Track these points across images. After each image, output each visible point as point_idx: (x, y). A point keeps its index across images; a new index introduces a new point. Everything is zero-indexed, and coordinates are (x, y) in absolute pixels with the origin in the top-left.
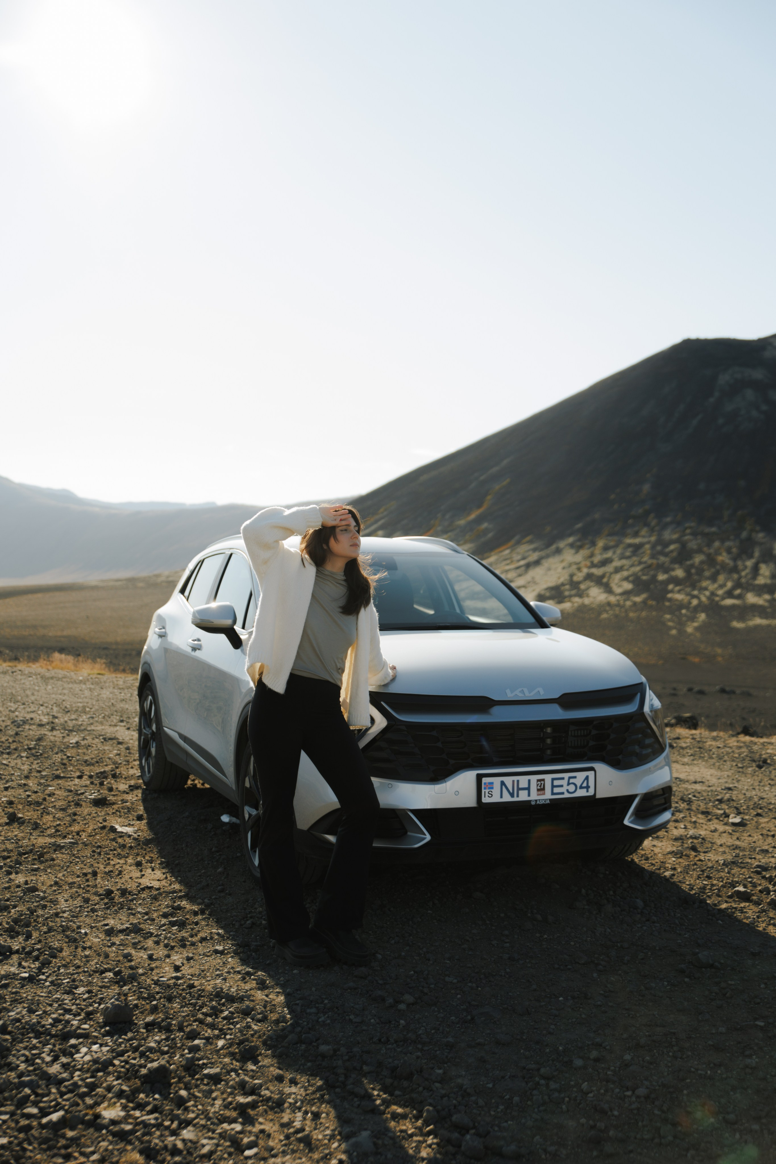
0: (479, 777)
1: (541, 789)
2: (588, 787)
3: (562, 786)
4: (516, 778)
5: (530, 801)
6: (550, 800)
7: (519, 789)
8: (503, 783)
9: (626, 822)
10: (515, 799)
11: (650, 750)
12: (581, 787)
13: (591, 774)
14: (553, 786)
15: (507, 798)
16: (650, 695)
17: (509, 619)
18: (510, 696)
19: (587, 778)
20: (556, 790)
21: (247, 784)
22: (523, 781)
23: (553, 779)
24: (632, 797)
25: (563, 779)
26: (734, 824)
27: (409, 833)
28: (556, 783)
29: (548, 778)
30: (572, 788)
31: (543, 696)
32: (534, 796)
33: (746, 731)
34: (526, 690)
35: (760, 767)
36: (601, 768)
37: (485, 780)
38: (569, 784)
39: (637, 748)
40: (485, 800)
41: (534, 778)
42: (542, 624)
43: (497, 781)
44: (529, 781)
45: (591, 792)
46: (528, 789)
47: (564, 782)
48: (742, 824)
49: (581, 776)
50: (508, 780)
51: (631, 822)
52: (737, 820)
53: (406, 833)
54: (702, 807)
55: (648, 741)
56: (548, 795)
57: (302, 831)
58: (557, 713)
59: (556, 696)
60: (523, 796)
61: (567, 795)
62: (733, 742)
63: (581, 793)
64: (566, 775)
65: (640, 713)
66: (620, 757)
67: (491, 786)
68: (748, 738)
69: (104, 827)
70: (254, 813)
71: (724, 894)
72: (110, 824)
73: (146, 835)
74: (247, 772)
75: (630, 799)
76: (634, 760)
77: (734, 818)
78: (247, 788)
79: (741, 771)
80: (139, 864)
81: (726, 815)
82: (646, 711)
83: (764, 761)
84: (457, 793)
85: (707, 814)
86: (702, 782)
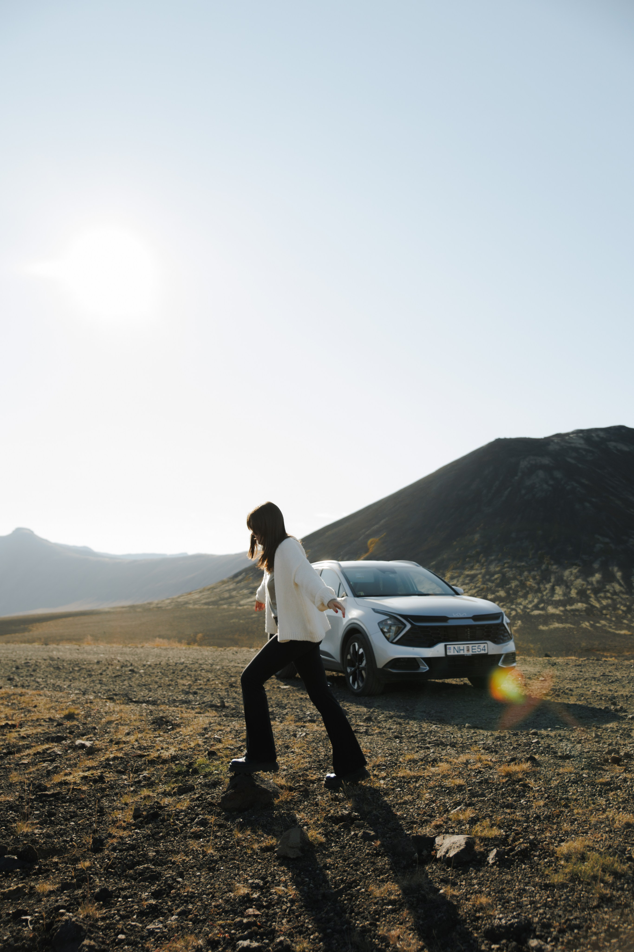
0: (446, 646)
1: (468, 650)
2: (485, 650)
4: (459, 646)
6: (472, 654)
7: (460, 650)
8: (454, 648)
10: (459, 654)
11: (506, 638)
12: (483, 650)
13: (486, 645)
14: (472, 649)
15: (456, 653)
16: (505, 617)
17: (444, 593)
18: (454, 616)
19: (484, 646)
20: (474, 651)
21: (349, 657)
22: (462, 647)
23: (472, 647)
26: (542, 680)
27: (421, 667)
28: (474, 648)
29: (470, 646)
30: (479, 650)
31: (466, 615)
32: (466, 653)
33: (547, 656)
34: (459, 614)
35: (553, 666)
36: (489, 643)
37: (448, 646)
38: (478, 648)
39: (502, 637)
40: (448, 654)
41: (465, 646)
42: (457, 594)
43: (452, 647)
45: (486, 652)
46: (463, 650)
47: (476, 648)
48: (545, 680)
49: (482, 645)
50: (456, 646)
51: (501, 665)
52: (543, 679)
53: (419, 667)
54: (528, 677)
55: (506, 634)
56: (470, 653)
57: (380, 669)
58: (472, 622)
59: (471, 616)
60: (462, 653)
61: (477, 653)
62: (541, 659)
63: (483, 652)
64: (477, 645)
65: (502, 624)
66: (496, 639)
67: (450, 648)
68: (547, 658)
69: (274, 687)
70: (353, 669)
71: (538, 695)
72: (276, 686)
73: (295, 688)
74: (349, 653)
75: (500, 655)
76: (501, 641)
77: (541, 679)
78: (349, 660)
79: (545, 667)
80: (302, 694)
81: (538, 678)
82: (505, 623)
83: (555, 664)
84: (438, 651)
85: (530, 678)
86: (527, 671)
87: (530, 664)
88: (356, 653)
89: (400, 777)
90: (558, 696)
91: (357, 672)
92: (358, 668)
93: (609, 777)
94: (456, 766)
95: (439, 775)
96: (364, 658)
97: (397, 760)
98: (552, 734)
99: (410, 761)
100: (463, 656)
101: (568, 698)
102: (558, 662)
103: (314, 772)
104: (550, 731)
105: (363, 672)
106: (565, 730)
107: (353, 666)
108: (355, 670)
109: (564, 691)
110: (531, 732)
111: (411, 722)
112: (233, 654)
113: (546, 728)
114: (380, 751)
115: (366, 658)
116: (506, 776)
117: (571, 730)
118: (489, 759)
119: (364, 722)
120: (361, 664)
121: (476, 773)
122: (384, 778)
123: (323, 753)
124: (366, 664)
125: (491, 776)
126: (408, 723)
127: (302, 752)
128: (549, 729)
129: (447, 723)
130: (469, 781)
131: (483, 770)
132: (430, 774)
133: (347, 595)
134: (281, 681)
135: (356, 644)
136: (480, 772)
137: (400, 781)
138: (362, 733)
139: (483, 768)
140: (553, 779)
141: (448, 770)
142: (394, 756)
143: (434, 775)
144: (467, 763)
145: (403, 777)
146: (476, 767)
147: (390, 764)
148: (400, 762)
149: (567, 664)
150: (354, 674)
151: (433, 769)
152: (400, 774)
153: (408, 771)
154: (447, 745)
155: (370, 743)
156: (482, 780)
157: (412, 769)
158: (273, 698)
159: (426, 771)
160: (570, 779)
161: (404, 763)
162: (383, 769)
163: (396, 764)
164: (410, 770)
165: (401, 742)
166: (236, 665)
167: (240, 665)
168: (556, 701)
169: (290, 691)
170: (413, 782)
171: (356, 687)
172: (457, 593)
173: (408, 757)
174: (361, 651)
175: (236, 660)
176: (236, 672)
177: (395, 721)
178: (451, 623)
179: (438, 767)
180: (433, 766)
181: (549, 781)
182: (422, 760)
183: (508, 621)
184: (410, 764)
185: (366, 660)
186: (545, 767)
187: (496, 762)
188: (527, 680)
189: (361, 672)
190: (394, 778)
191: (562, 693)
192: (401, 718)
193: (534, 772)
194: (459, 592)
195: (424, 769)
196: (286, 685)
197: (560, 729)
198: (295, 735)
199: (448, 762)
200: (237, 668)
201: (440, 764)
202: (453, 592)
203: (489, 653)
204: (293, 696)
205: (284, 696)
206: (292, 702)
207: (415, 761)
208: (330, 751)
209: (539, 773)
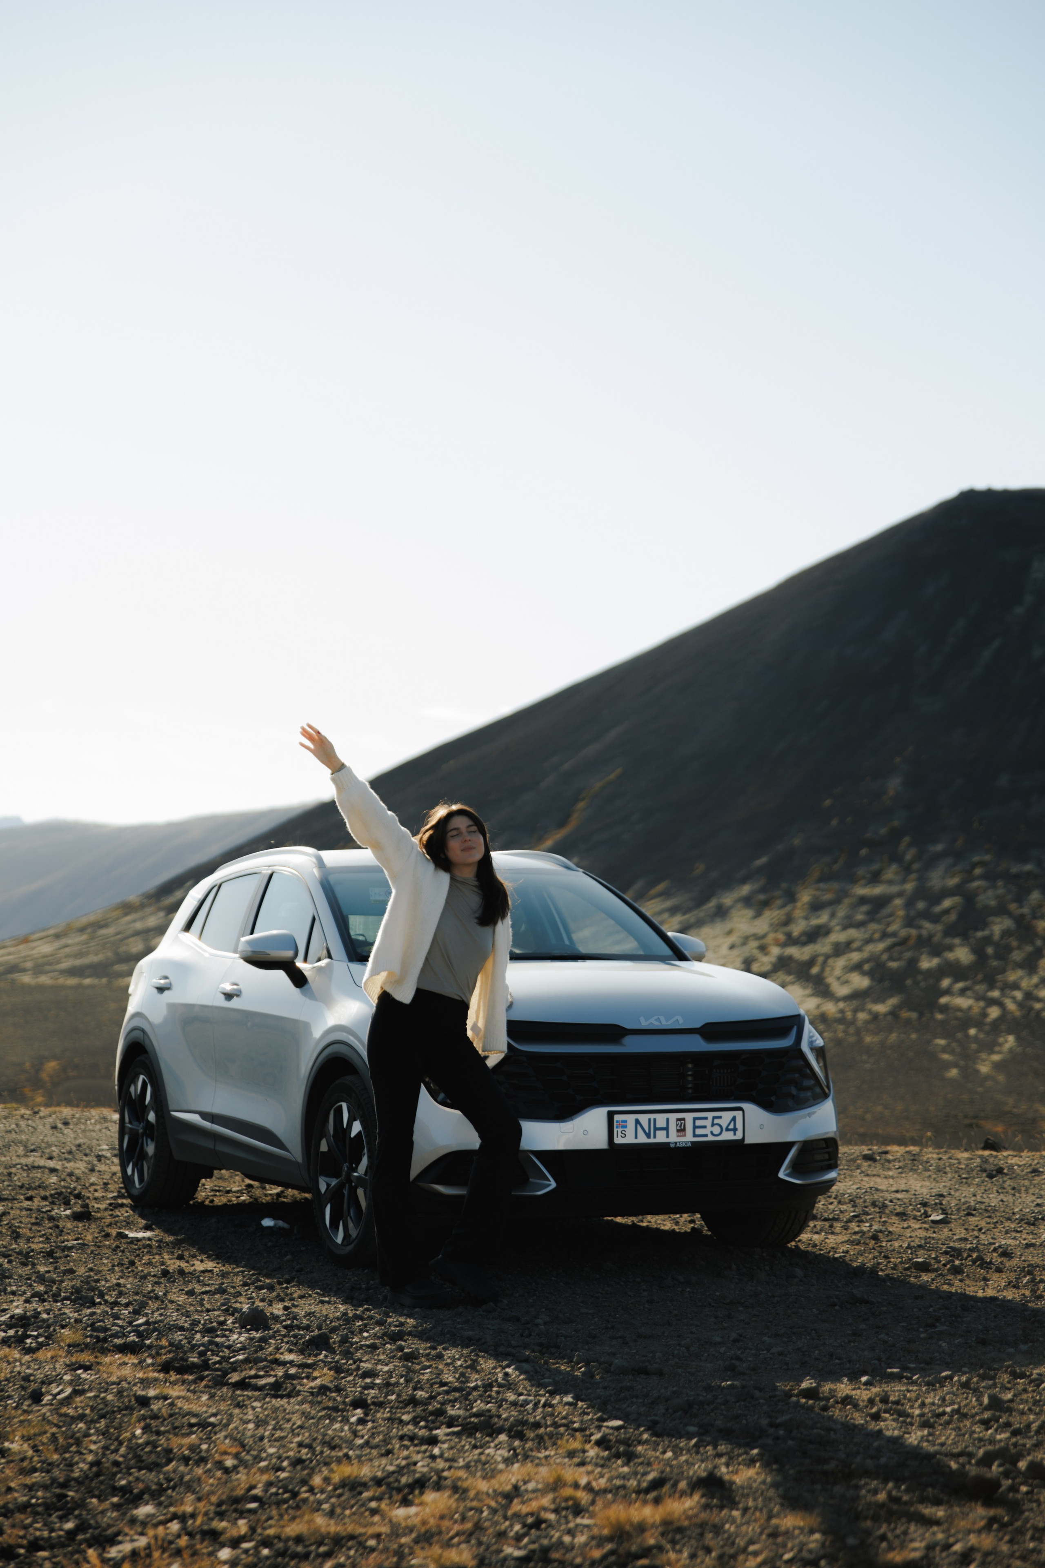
0: (611, 1115)
1: (682, 1130)
2: (735, 1130)
3: (705, 1127)
4: (652, 1116)
5: (668, 1143)
6: (692, 1143)
7: (656, 1129)
8: (637, 1122)
9: (781, 1175)
10: (652, 1140)
11: (809, 1094)
12: (727, 1129)
13: (738, 1115)
14: (695, 1127)
15: (642, 1139)
16: (808, 1027)
17: (641, 952)
18: (644, 1024)
19: (734, 1119)
20: (698, 1131)
21: (324, 1147)
22: (661, 1120)
23: (695, 1119)
24: (789, 1145)
25: (706, 1118)
26: (934, 1222)
27: (531, 1180)
28: (698, 1123)
29: (689, 1117)
30: (716, 1130)
31: (682, 1024)
32: (674, 1138)
33: (988, 1145)
34: (662, 1018)
36: (750, 1108)
37: (617, 1118)
38: (713, 1125)
39: (794, 1091)
40: (618, 1140)
41: (673, 1117)
42: (682, 957)
43: (631, 1119)
44: (668, 1120)
45: (739, 1136)
46: (666, 1129)
47: (708, 1123)
48: (944, 1222)
49: (727, 1116)
50: (644, 1119)
51: (787, 1175)
52: (941, 1217)
53: (528, 1179)
55: (808, 1083)
56: (689, 1138)
58: (698, 1045)
59: (698, 1025)
60: (661, 1137)
61: (711, 1138)
62: (965, 1155)
63: (727, 1136)
64: (710, 1115)
65: (796, 1052)
66: (773, 1098)
67: (624, 1124)
68: (986, 1153)
69: (107, 1235)
70: (334, 1182)
71: (900, 1268)
72: (114, 1232)
73: (170, 1239)
74: (323, 1134)
75: (786, 1147)
76: (790, 1103)
77: (936, 1217)
78: (323, 1153)
79: (965, 1181)
80: (180, 1257)
81: (927, 1215)
82: (805, 1047)
83: (1000, 1171)
84: (586, 1133)
85: (902, 1215)
86: (907, 1191)
87: (926, 1170)
88: (342, 1132)
89: (288, 1539)
90: (957, 1271)
91: (346, 1192)
92: (349, 1179)
93: (923, 1544)
94: (475, 1504)
95: (411, 1531)
96: (365, 1151)
97: (304, 1482)
98: (863, 1395)
99: (343, 1484)
100: (664, 1147)
101: (985, 1279)
102: (1011, 1167)
103: (28, 1521)
104: (866, 1384)
105: (360, 1192)
106: (914, 1383)
107: (336, 1175)
108: (341, 1186)
109: (979, 1258)
110: (805, 1385)
111: (451, 1353)
112: (54, 1127)
113: (854, 1377)
114: (272, 1450)
115: (368, 1151)
116: (610, 1539)
117: (928, 1384)
118: (583, 1481)
119: (301, 1352)
120: (355, 1170)
121: (524, 1525)
122: (235, 1543)
123: (90, 1458)
124: (369, 1167)
125: (567, 1539)
126: (440, 1357)
127: (30, 1453)
128: (864, 1379)
129: (563, 1358)
130: (492, 1553)
131: (552, 1517)
132: (385, 1529)
133: (330, 956)
134: (142, 1216)
135: (344, 1106)
136: (538, 1523)
137: (282, 1554)
138: (260, 1389)
139: (556, 1511)
140: (751, 1548)
141: (442, 1517)
142: (304, 1469)
143: (396, 1531)
144: (516, 1492)
145: (299, 1539)
146: (534, 1505)
147: (276, 1494)
148: (311, 1490)
149: (1035, 1171)
150: (335, 1196)
151: (400, 1513)
152: (293, 1529)
153: (320, 1520)
154: (500, 1431)
155: (260, 1423)
156: (533, 1552)
157: (338, 1511)
158: (81, 1271)
159: (376, 1518)
160: (800, 1551)
161: (322, 1491)
162: (250, 1511)
163: (295, 1495)
164: (331, 1514)
165: (362, 1421)
166: (42, 1162)
167: (51, 1164)
168: (945, 1287)
169: (150, 1246)
170: (318, 1555)
171: (339, 1239)
172: (679, 955)
173: (347, 1470)
174: (357, 1127)
175: (49, 1145)
176: (21, 1187)
177: (401, 1349)
178: (631, 1046)
179: (421, 1504)
180: (406, 1502)
181: (734, 1557)
182: (378, 1482)
183: (820, 1042)
184: (339, 1496)
185: (369, 1157)
186: (746, 1510)
187: (605, 1491)
188: (894, 1219)
189: (353, 1191)
190: (266, 1542)
191: (974, 1262)
192: (427, 1340)
193: (703, 1525)
194: (686, 953)
195: (374, 1512)
196: (147, 1228)
197: (898, 1378)
198: (37, 1397)
199: (455, 1489)
200: (37, 1174)
201: (430, 1496)
202: (668, 951)
203: (751, 1139)
204: (150, 1263)
205: (120, 1264)
206: (129, 1283)
207: (354, 1486)
208: (116, 1451)
209: (717, 1529)
